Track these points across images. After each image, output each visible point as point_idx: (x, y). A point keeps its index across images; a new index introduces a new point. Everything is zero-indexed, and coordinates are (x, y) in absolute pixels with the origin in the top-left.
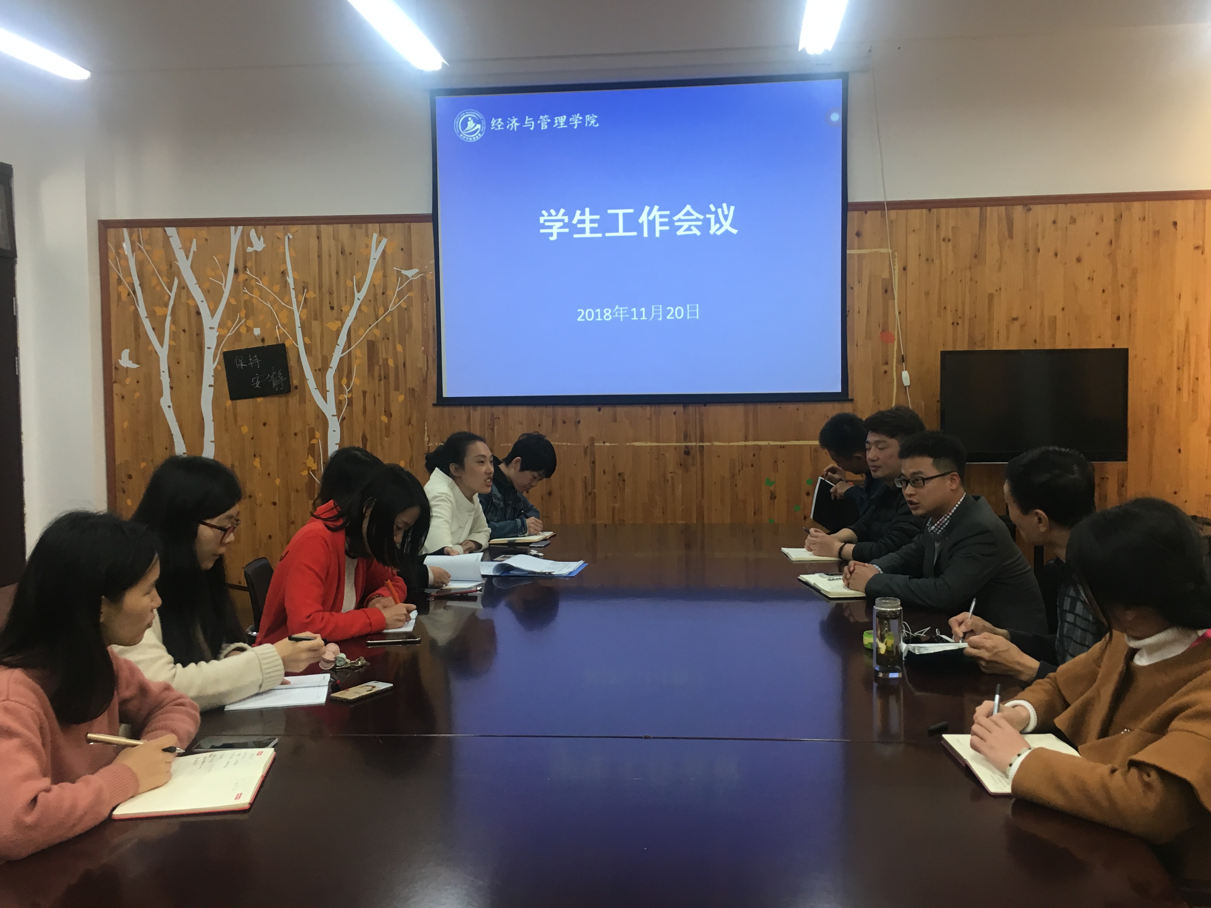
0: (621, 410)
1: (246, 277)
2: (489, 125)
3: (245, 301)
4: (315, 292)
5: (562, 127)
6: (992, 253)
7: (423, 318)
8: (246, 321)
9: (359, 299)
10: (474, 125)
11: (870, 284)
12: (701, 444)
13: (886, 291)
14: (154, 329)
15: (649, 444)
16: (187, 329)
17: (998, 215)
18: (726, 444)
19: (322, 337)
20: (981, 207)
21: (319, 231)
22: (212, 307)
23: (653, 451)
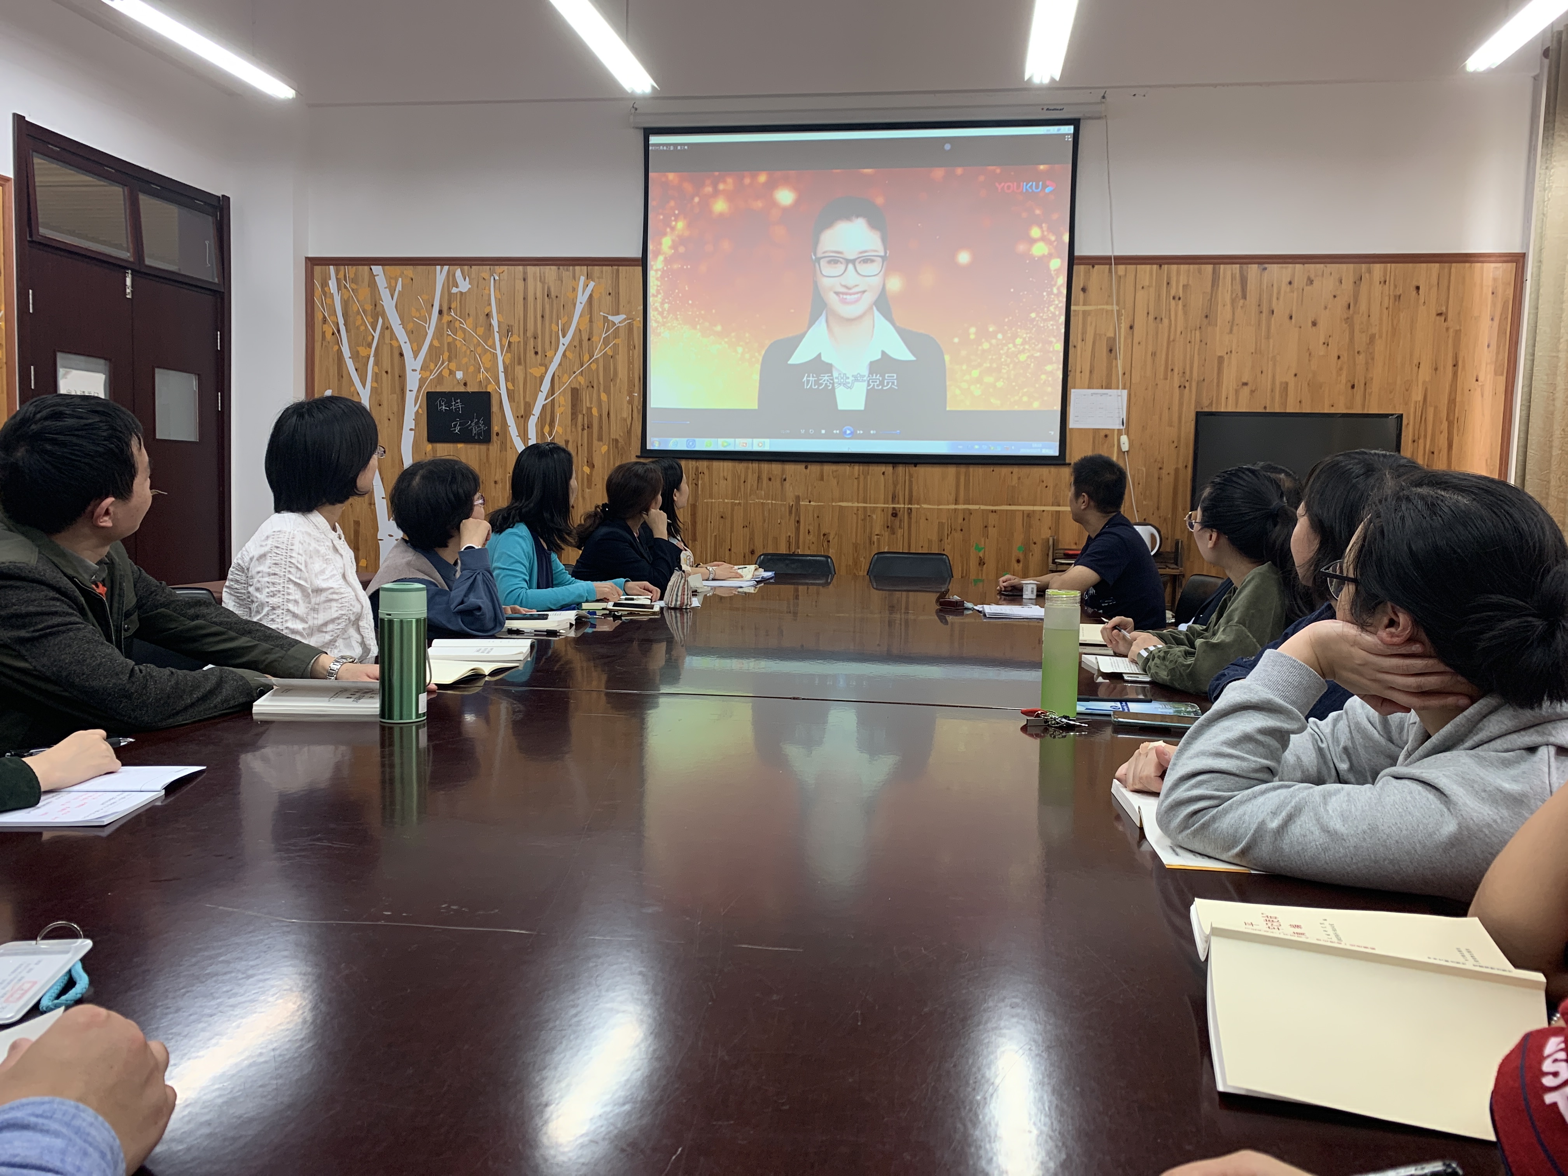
0: (828, 468)
1: (450, 318)
3: (449, 344)
4: (519, 336)
6: (1224, 313)
7: (629, 367)
8: (448, 364)
9: (564, 345)
11: (1094, 342)
12: (909, 506)
13: (1111, 351)
14: (356, 370)
15: (856, 504)
16: (389, 371)
17: (1232, 274)
18: (935, 507)
19: (525, 382)
20: (1214, 264)
21: (525, 273)
22: (415, 348)
23: (860, 512)
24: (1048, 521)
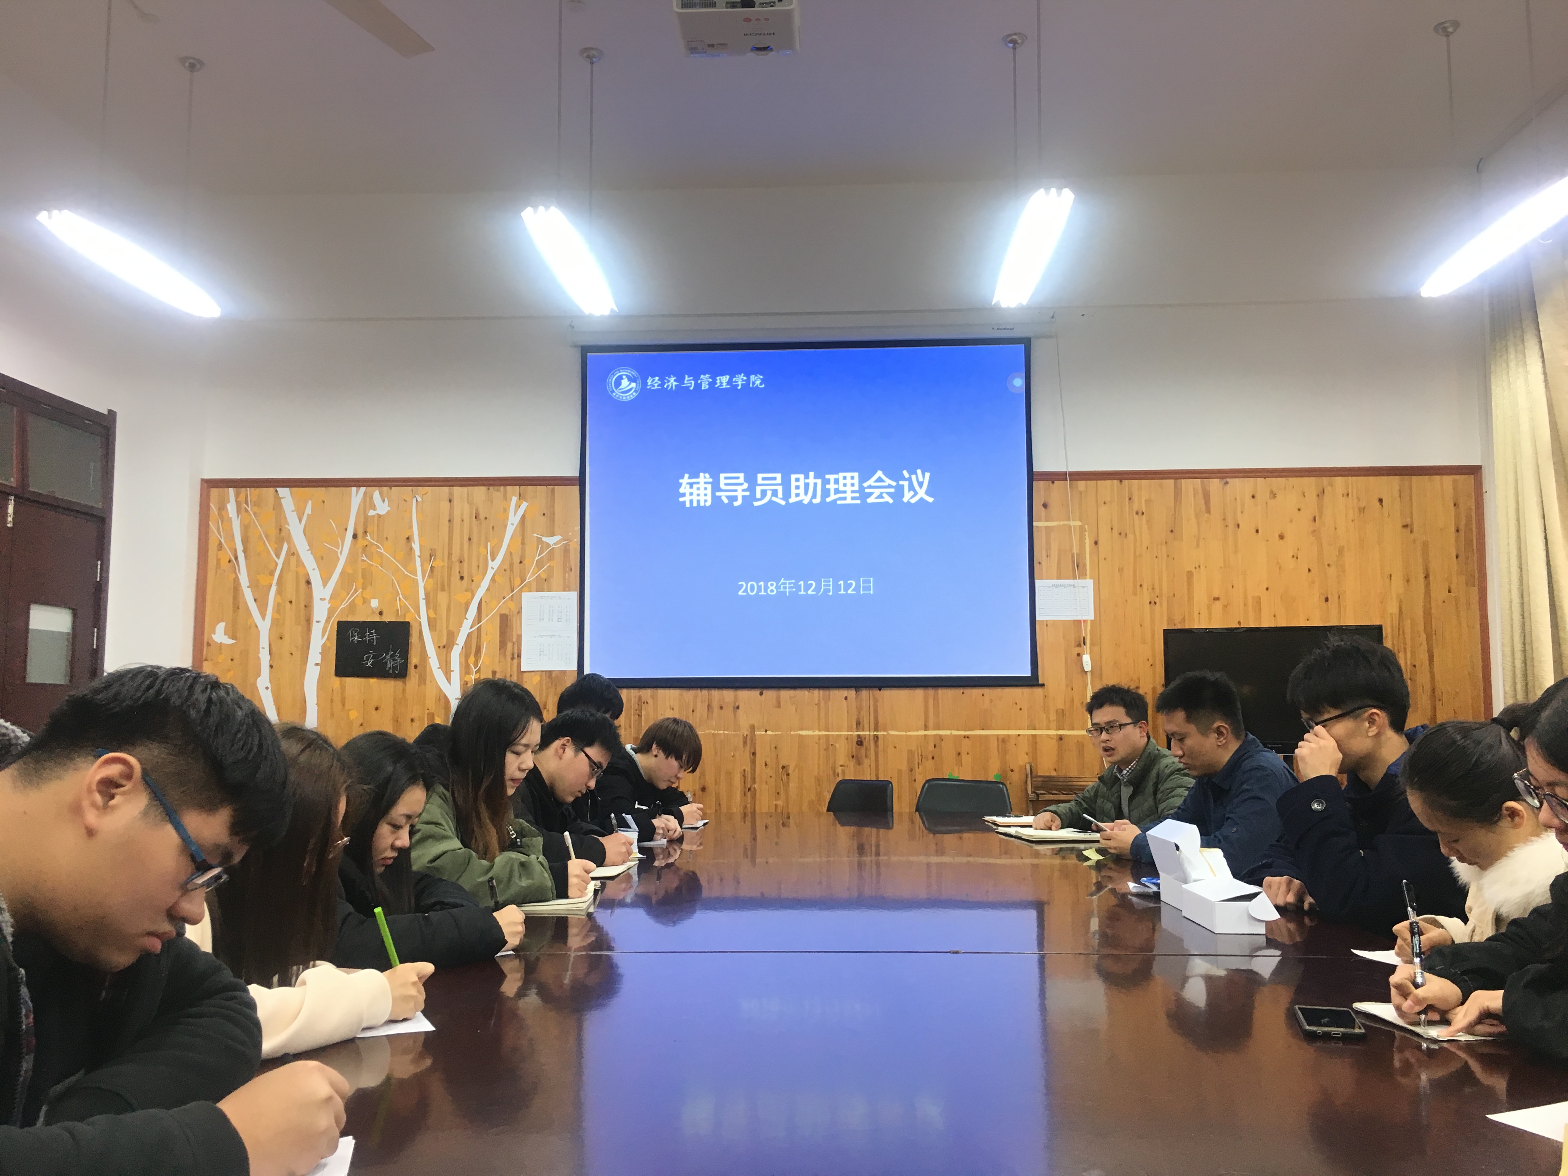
0: (785, 694)
1: (365, 543)
2: (645, 383)
3: (363, 570)
4: (443, 561)
5: (724, 387)
6: (1189, 527)
8: (362, 592)
9: (492, 568)
10: (628, 383)
11: (1059, 560)
12: (876, 733)
13: (1077, 567)
14: (255, 600)
15: (817, 733)
16: (294, 601)
17: (1194, 489)
18: (904, 733)
19: (449, 609)
20: (1175, 478)
22: (325, 576)
23: (821, 741)
24: (1024, 747)
